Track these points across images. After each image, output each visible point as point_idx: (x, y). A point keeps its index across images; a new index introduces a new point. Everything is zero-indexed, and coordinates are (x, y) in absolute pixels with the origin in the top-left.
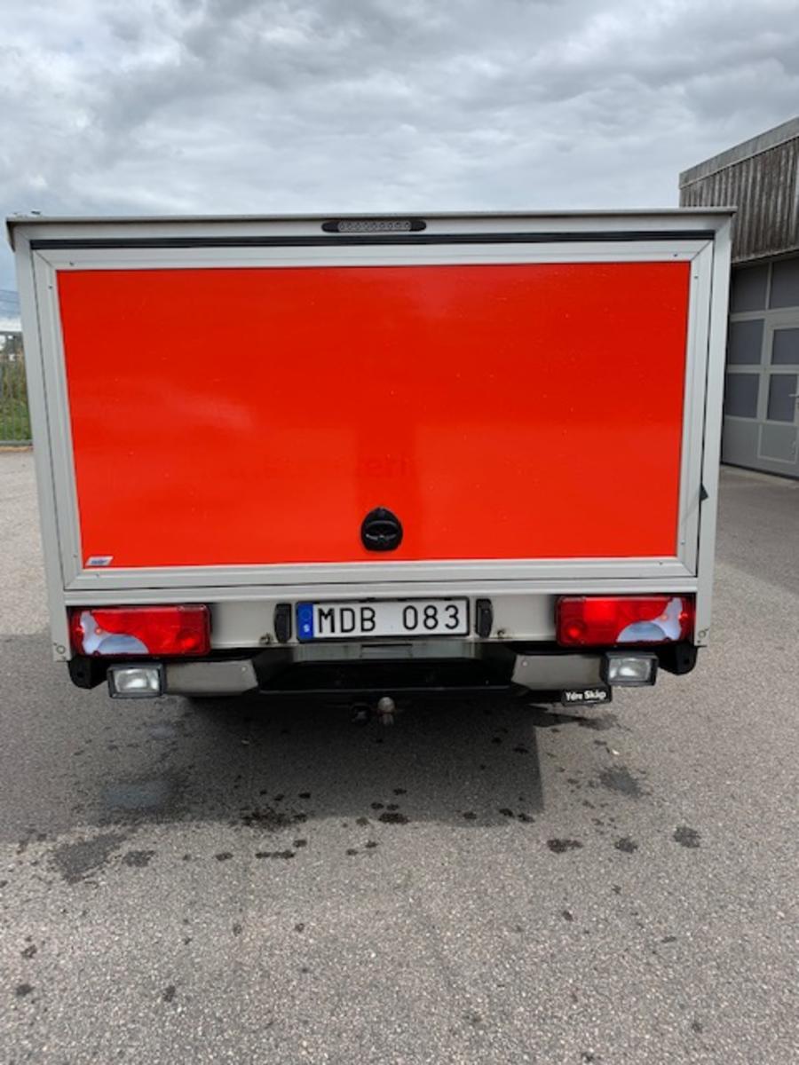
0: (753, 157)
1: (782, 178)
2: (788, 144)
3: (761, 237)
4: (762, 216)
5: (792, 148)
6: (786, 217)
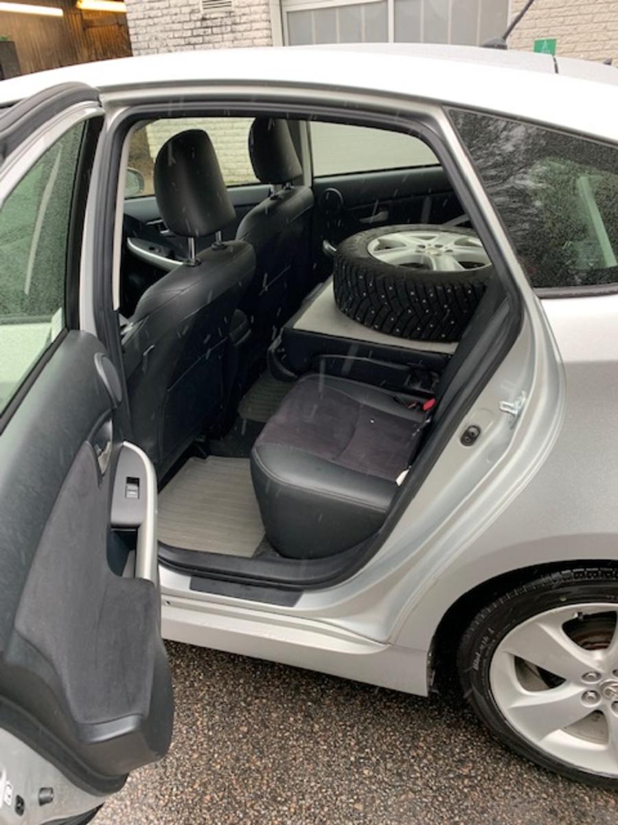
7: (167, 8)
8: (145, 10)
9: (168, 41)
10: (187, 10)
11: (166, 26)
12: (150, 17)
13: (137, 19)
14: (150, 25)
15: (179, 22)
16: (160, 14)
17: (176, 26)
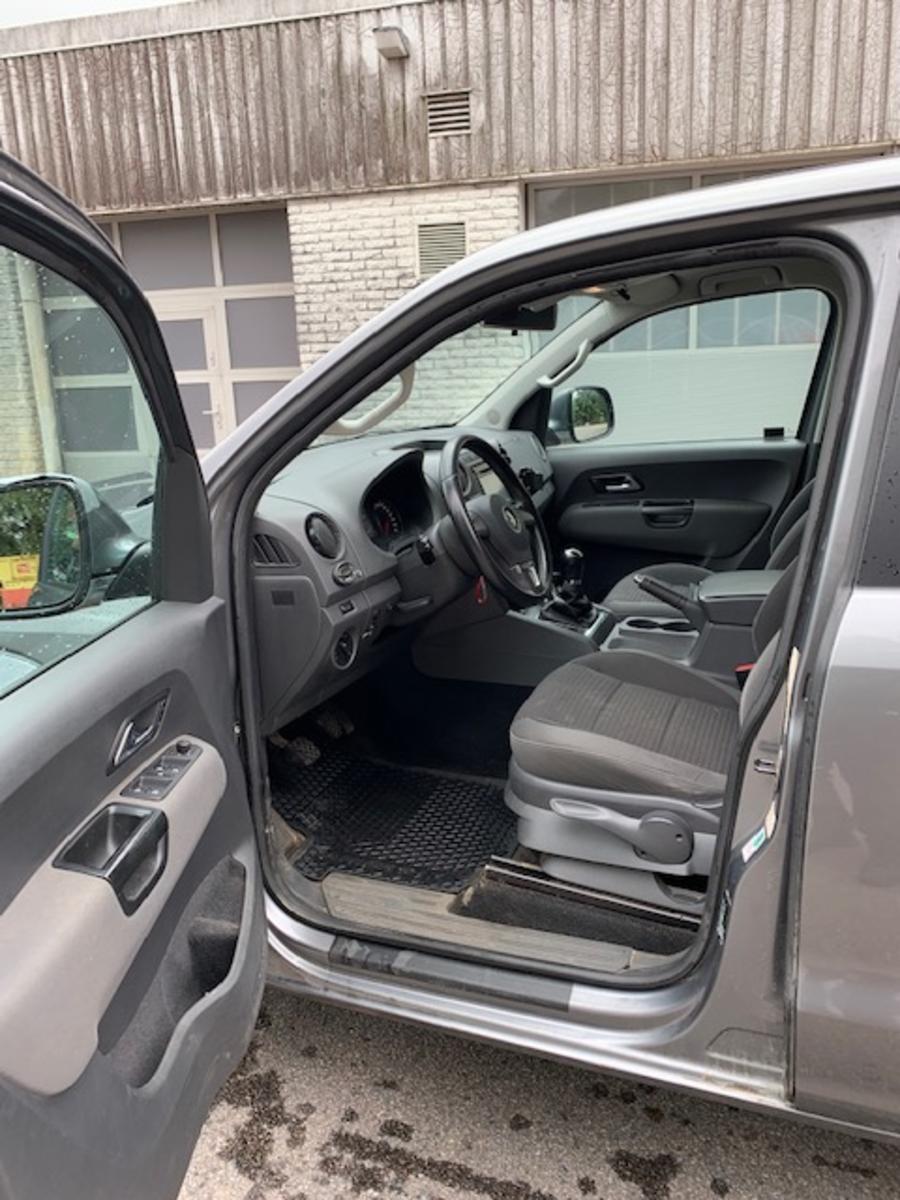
0: (63, 52)
1: (139, 96)
2: (141, 45)
3: (113, 180)
4: (110, 152)
5: (152, 53)
6: (163, 156)
7: (360, 270)
8: (326, 270)
9: (358, 314)
10: (394, 273)
11: (357, 294)
12: (332, 281)
13: (312, 283)
14: (331, 292)
15: (379, 289)
16: (349, 277)
17: (371, 294)
